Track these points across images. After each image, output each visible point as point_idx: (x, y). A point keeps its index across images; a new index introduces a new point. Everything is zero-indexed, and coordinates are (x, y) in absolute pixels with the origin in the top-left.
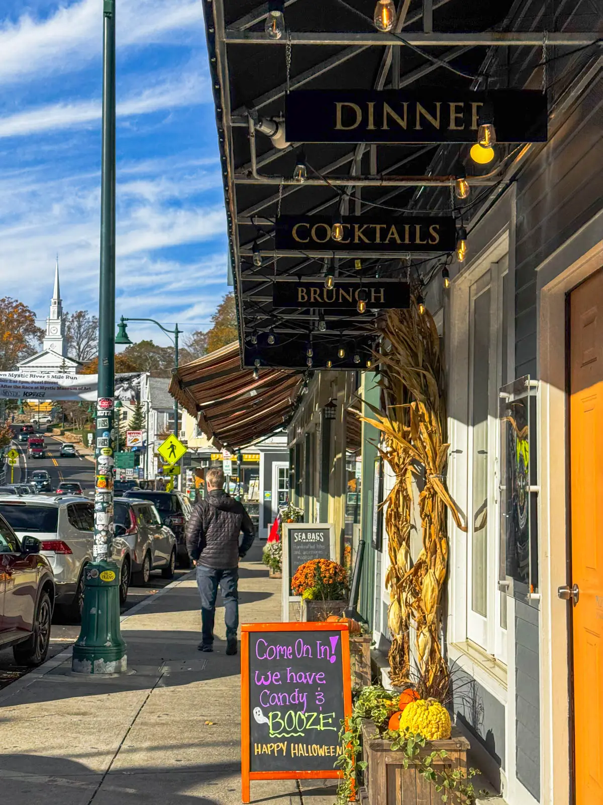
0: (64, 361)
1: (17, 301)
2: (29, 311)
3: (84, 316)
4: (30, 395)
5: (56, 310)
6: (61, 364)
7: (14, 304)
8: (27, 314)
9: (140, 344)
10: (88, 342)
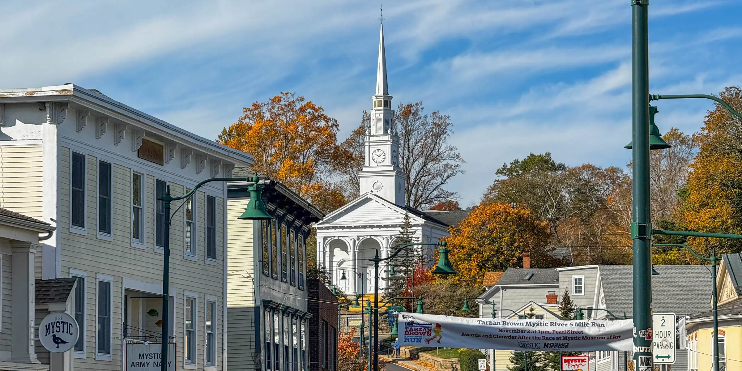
1: (302, 99)
2: (325, 118)
3: (416, 114)
4: (551, 347)
5: (382, 116)
6: (402, 221)
7: (298, 106)
8: (322, 124)
10: (425, 165)
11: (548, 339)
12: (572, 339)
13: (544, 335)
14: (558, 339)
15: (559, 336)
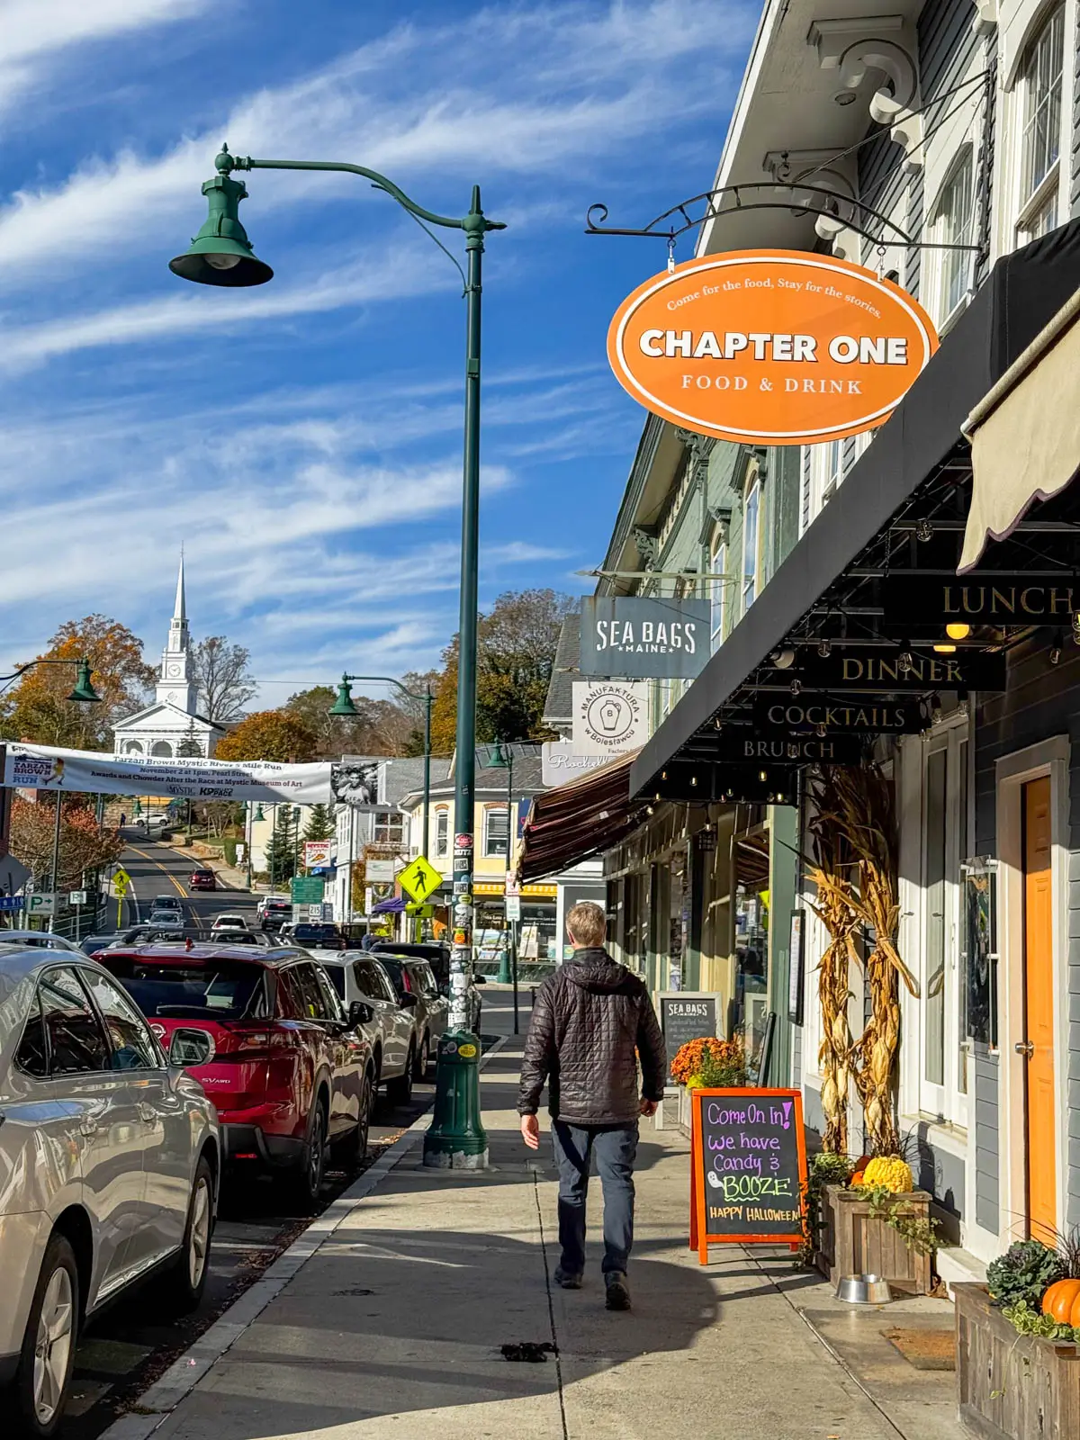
0: (192, 723)
1: (112, 621)
2: (132, 638)
3: (220, 646)
4: (209, 793)
5: (179, 637)
6: (187, 727)
7: (108, 626)
8: (129, 643)
9: (312, 693)
10: (226, 689)
11: (205, 782)
12: (238, 783)
13: (201, 776)
14: (219, 782)
15: (221, 778)
